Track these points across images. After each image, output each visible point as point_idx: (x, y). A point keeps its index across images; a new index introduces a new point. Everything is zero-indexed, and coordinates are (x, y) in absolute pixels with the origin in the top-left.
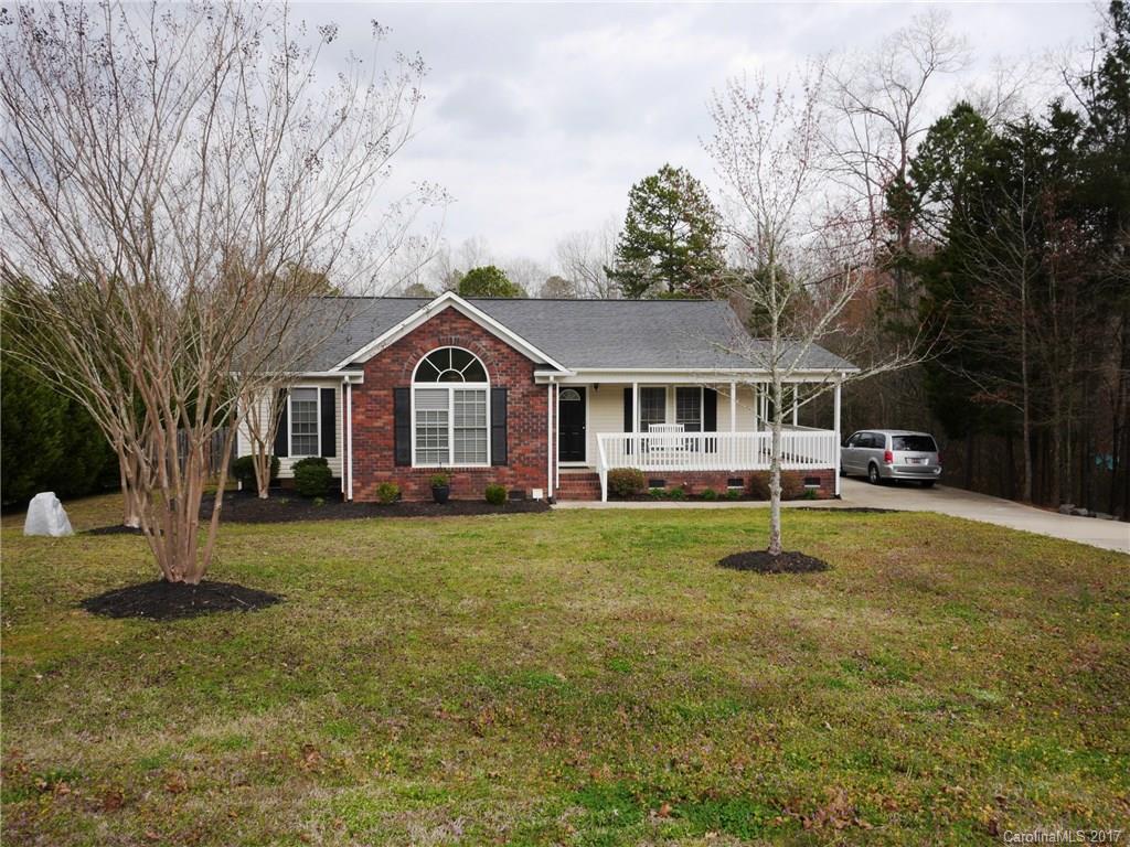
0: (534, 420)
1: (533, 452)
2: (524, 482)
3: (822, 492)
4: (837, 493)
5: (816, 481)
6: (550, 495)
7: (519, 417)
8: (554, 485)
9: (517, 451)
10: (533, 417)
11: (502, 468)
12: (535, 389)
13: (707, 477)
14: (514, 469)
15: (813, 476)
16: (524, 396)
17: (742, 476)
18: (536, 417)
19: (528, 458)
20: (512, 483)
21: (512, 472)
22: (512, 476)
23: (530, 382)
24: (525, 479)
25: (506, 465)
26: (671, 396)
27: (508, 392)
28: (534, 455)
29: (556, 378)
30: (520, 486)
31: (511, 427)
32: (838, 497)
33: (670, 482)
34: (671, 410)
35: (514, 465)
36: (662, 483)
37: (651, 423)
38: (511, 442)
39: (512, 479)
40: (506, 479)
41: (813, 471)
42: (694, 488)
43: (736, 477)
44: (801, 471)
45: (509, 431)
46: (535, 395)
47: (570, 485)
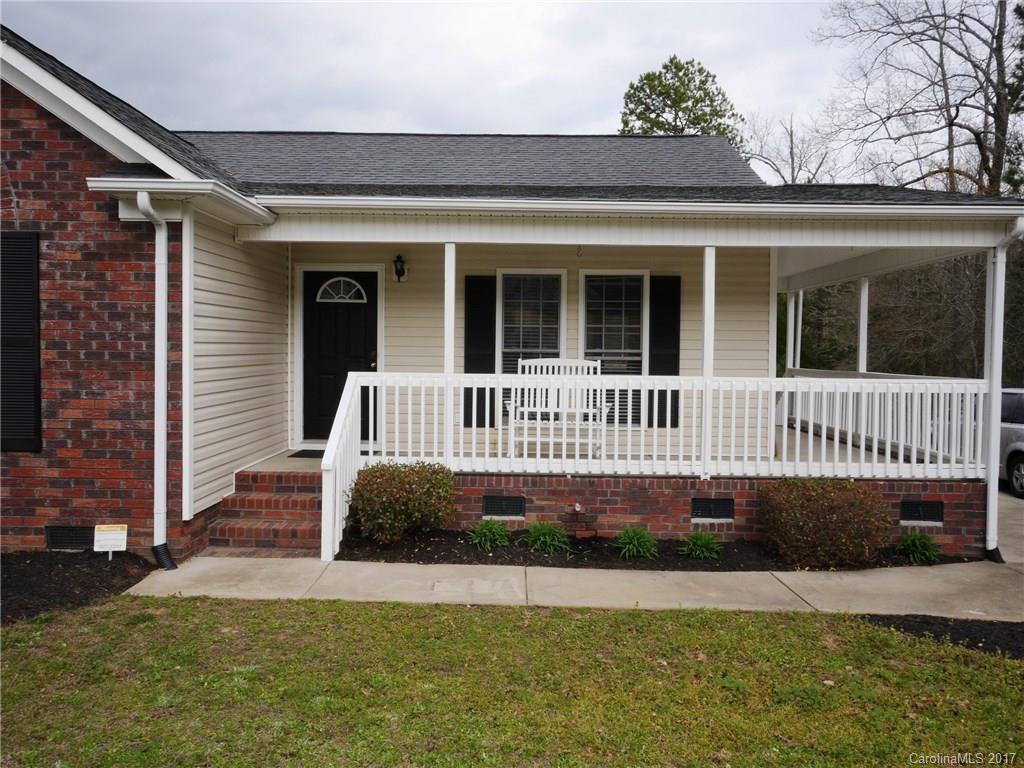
0: (119, 325)
1: (114, 415)
2: (91, 502)
3: (948, 539)
4: (991, 545)
5: (932, 510)
6: (159, 538)
7: (73, 316)
8: (174, 511)
9: (71, 413)
10: (115, 316)
11: (27, 460)
12: (121, 236)
13: (638, 491)
14: (62, 463)
15: (924, 495)
16: (89, 256)
17: (733, 493)
18: (123, 316)
19: (101, 434)
20: (55, 503)
21: (55, 473)
22: (54, 483)
23: (103, 216)
24: (92, 494)
25: (37, 450)
26: (573, 293)
27: (44, 245)
28: (118, 425)
29: (157, 199)
30: (76, 512)
31: (52, 345)
32: (994, 556)
33: (537, 503)
34: (573, 326)
35: (60, 453)
36: (516, 505)
37: (527, 356)
38: (52, 387)
39: (58, 493)
40: (38, 492)
41: (925, 483)
42: (602, 519)
43: (713, 493)
44: (891, 483)
45: (47, 355)
46: (118, 252)
47: (268, 503)
